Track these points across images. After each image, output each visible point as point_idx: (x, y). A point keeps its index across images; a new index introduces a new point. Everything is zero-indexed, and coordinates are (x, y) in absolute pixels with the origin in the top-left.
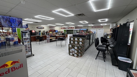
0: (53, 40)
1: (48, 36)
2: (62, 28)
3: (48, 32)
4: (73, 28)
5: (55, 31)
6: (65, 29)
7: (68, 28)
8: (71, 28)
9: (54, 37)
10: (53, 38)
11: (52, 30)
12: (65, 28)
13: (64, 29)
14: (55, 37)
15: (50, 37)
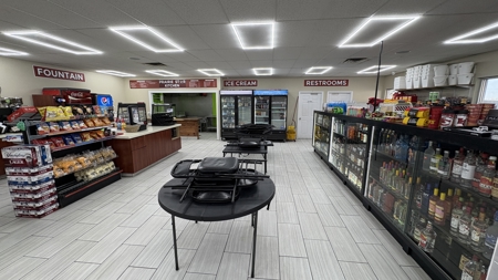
0: (91, 175)
1: (23, 153)
2: (135, 84)
3: (28, 104)
4: (213, 84)
5: (90, 99)
6: (162, 86)
7: (182, 86)
8: (201, 82)
9: (95, 147)
10: (85, 159)
11: (66, 92)
12: (158, 83)
13: (150, 86)
14: (109, 152)
15: (57, 155)
